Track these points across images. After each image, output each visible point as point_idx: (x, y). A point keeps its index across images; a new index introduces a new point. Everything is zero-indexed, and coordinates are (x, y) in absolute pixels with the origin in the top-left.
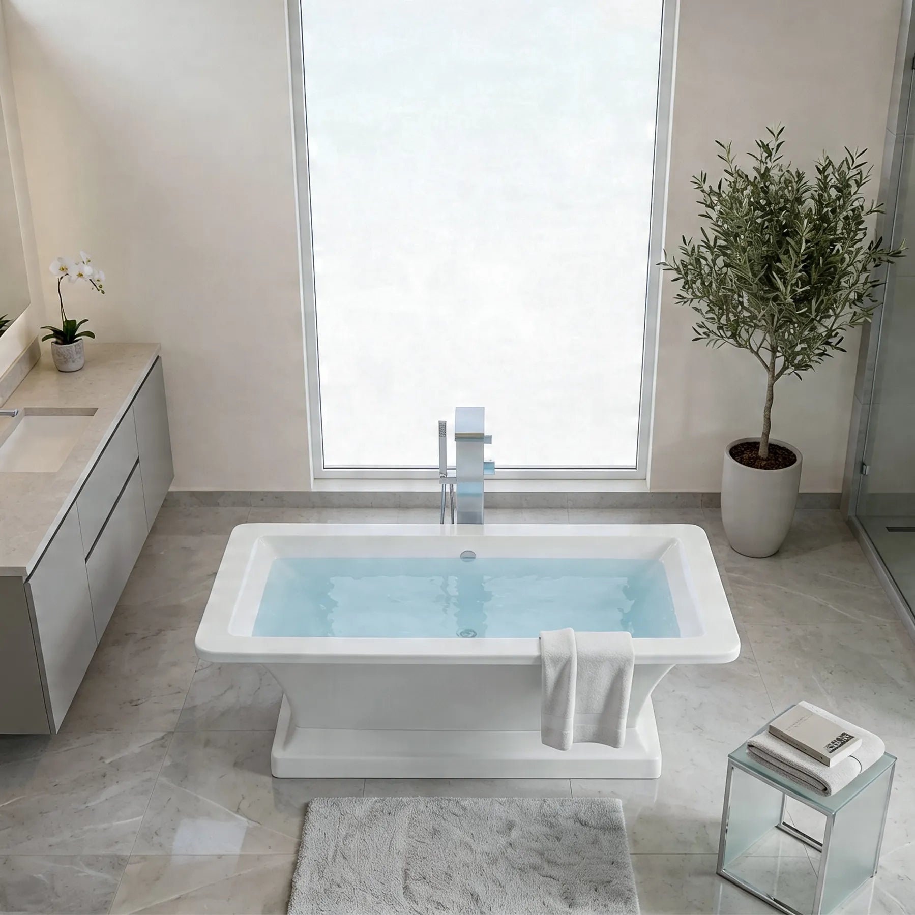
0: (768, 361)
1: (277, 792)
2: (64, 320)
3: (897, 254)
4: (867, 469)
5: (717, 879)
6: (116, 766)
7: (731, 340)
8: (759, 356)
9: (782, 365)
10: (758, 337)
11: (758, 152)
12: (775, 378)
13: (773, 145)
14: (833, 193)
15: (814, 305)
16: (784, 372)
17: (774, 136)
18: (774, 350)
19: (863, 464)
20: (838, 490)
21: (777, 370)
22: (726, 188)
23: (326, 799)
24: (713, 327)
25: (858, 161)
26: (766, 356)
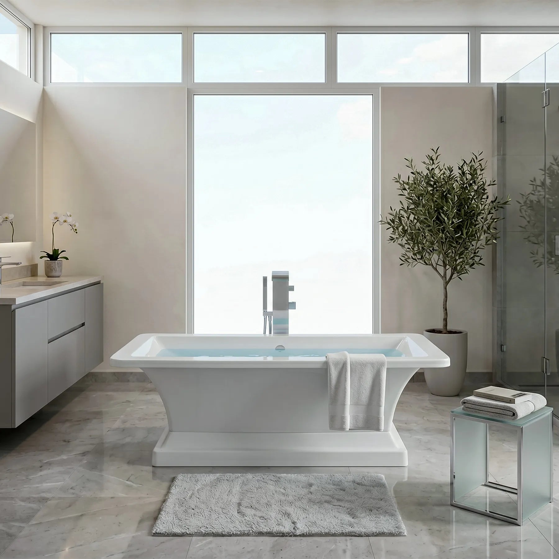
0: (442, 272)
1: (154, 473)
2: (53, 249)
3: (505, 203)
4: (505, 348)
5: (451, 508)
6: (50, 464)
7: (421, 261)
8: (437, 271)
9: (451, 273)
10: (435, 257)
11: (427, 161)
12: (447, 283)
13: (434, 158)
14: (469, 177)
15: (465, 231)
16: (452, 278)
17: (434, 152)
18: (445, 266)
19: (502, 345)
20: (490, 370)
21: (448, 277)
22: (411, 179)
23: (187, 475)
24: (410, 254)
25: (479, 159)
26: (441, 269)
